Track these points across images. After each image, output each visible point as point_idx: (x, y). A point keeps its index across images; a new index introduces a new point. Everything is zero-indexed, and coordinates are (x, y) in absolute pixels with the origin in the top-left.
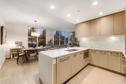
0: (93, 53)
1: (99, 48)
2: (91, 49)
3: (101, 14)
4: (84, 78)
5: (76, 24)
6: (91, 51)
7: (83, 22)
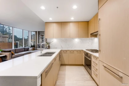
0: (65, 53)
1: (68, 48)
2: (63, 50)
3: (72, 19)
4: (64, 82)
5: (46, 23)
6: (62, 51)
7: (56, 21)
